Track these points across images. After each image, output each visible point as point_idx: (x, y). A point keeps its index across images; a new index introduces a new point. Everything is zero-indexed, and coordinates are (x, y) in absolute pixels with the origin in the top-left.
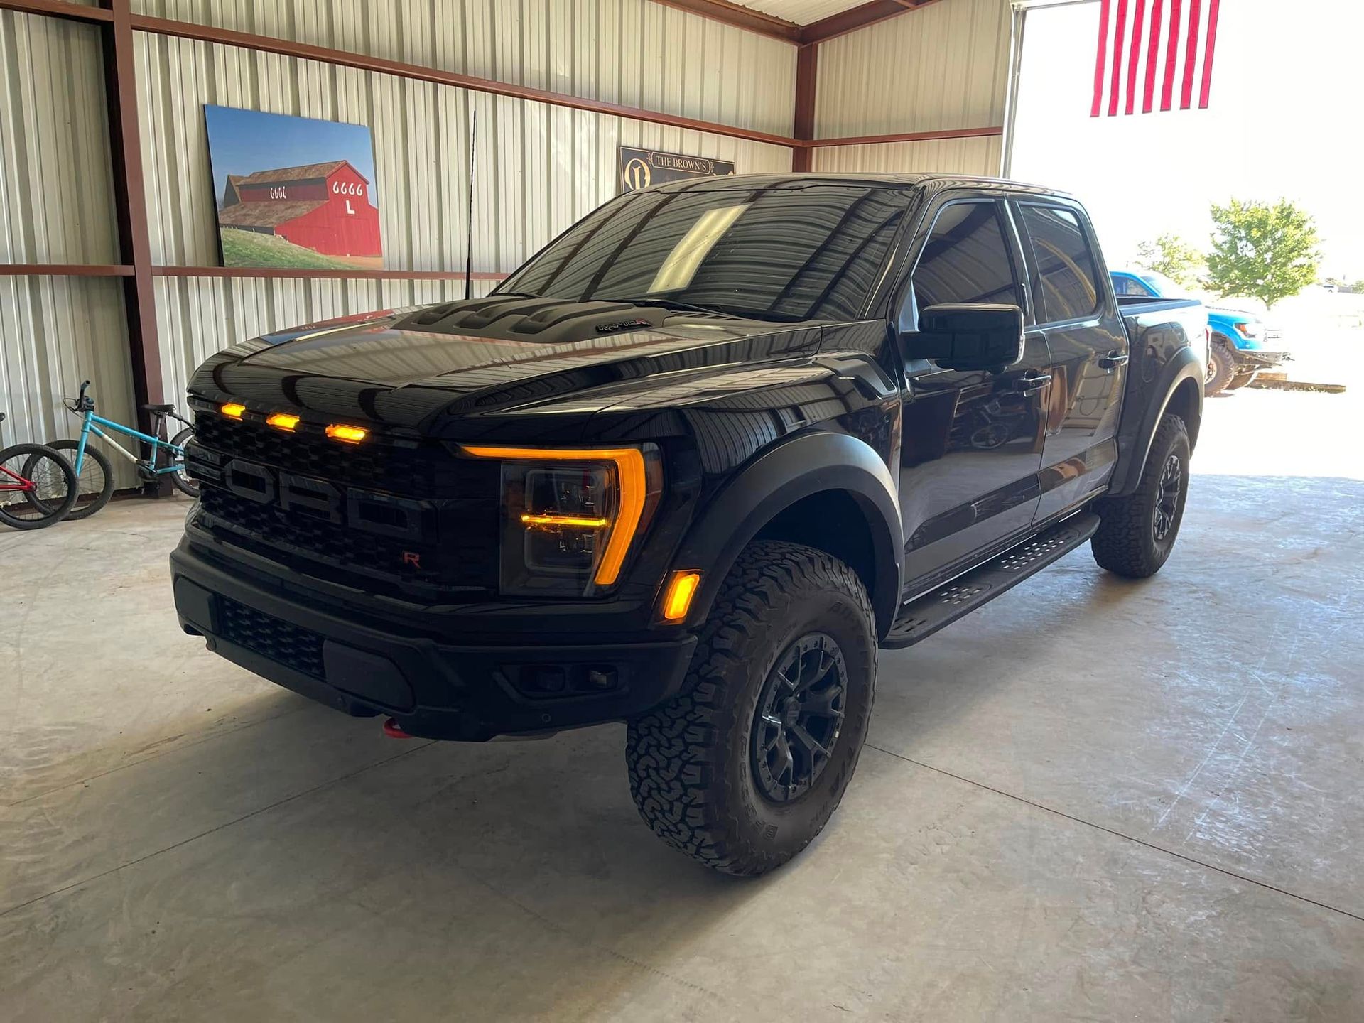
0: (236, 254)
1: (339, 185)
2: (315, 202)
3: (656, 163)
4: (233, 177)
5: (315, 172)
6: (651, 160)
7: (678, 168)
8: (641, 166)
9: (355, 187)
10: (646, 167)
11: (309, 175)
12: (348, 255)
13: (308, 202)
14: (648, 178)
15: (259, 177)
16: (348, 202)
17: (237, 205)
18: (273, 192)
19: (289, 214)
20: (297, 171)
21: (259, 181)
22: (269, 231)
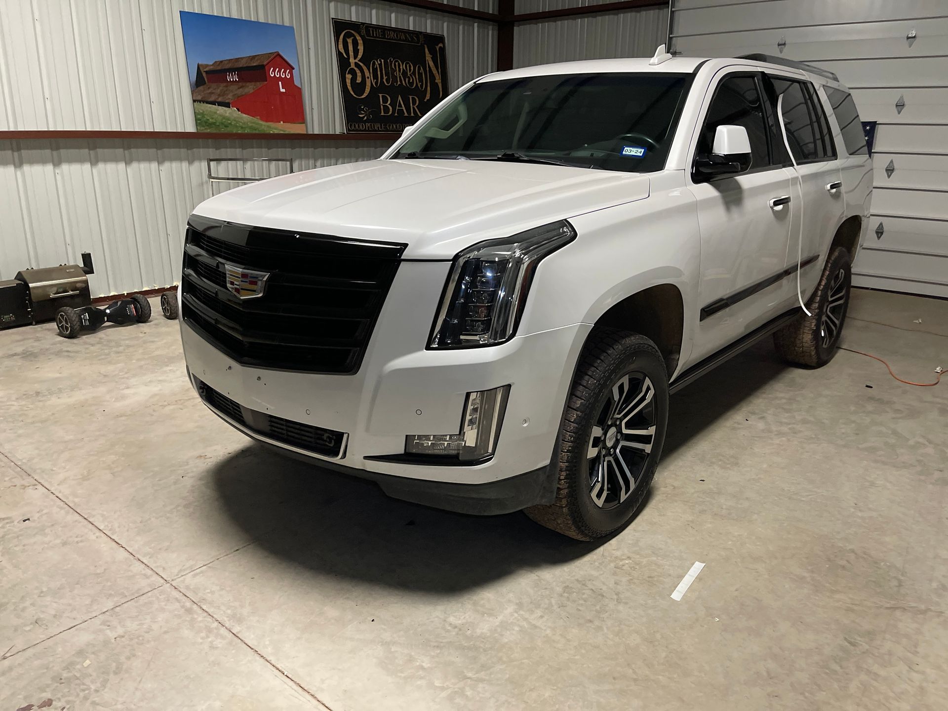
0: (206, 122)
1: (274, 71)
2: (258, 83)
3: (368, 34)
4: (202, 65)
5: (258, 60)
6: (363, 32)
7: (390, 39)
8: (353, 35)
9: (285, 72)
10: (358, 38)
11: (254, 63)
12: (282, 122)
13: (253, 83)
14: (361, 48)
15: (219, 65)
16: (280, 83)
17: (205, 86)
18: (229, 75)
19: (240, 92)
20: (244, 61)
21: (219, 68)
22: (227, 105)
